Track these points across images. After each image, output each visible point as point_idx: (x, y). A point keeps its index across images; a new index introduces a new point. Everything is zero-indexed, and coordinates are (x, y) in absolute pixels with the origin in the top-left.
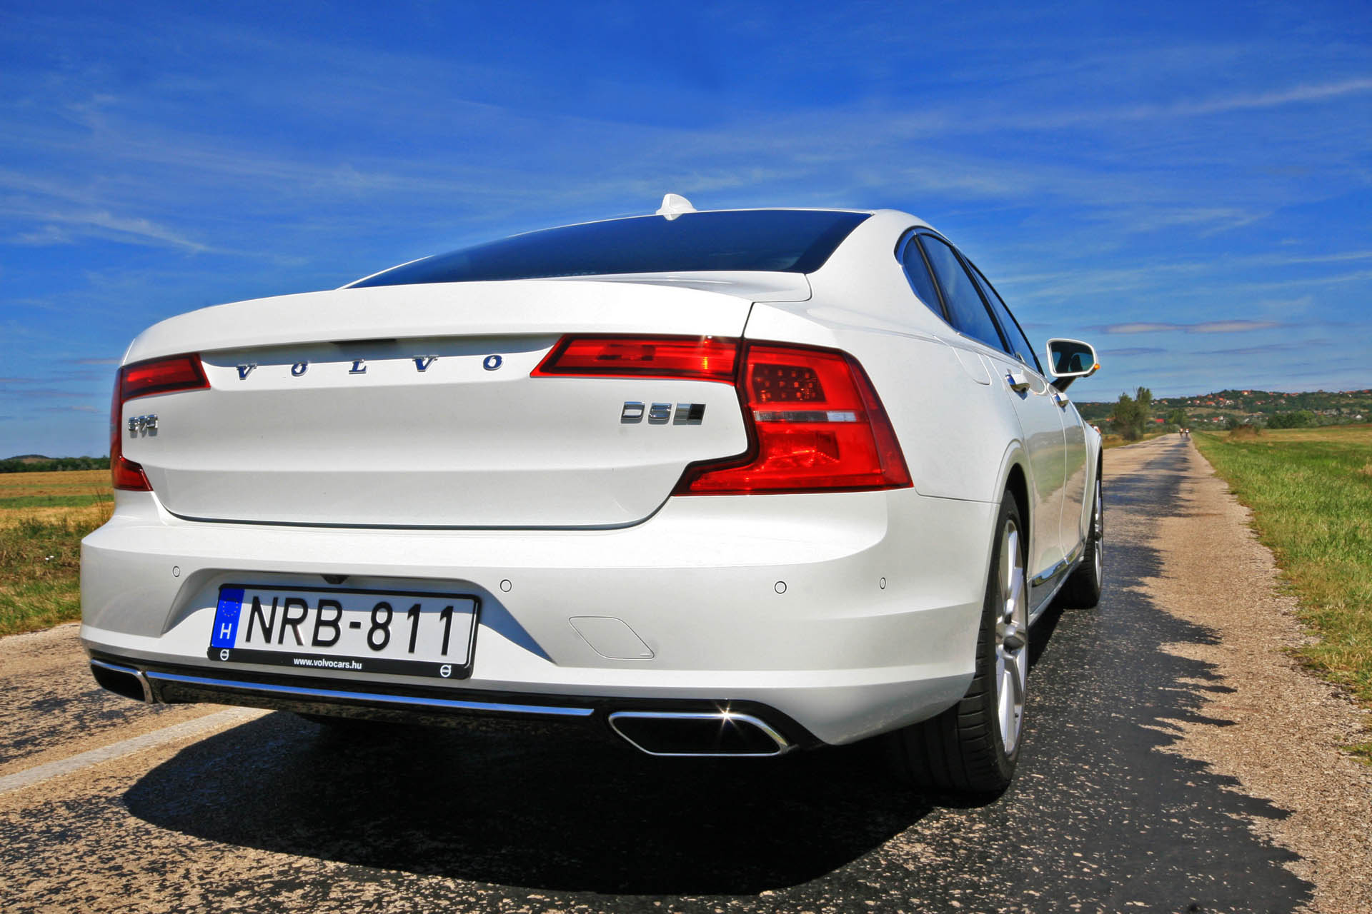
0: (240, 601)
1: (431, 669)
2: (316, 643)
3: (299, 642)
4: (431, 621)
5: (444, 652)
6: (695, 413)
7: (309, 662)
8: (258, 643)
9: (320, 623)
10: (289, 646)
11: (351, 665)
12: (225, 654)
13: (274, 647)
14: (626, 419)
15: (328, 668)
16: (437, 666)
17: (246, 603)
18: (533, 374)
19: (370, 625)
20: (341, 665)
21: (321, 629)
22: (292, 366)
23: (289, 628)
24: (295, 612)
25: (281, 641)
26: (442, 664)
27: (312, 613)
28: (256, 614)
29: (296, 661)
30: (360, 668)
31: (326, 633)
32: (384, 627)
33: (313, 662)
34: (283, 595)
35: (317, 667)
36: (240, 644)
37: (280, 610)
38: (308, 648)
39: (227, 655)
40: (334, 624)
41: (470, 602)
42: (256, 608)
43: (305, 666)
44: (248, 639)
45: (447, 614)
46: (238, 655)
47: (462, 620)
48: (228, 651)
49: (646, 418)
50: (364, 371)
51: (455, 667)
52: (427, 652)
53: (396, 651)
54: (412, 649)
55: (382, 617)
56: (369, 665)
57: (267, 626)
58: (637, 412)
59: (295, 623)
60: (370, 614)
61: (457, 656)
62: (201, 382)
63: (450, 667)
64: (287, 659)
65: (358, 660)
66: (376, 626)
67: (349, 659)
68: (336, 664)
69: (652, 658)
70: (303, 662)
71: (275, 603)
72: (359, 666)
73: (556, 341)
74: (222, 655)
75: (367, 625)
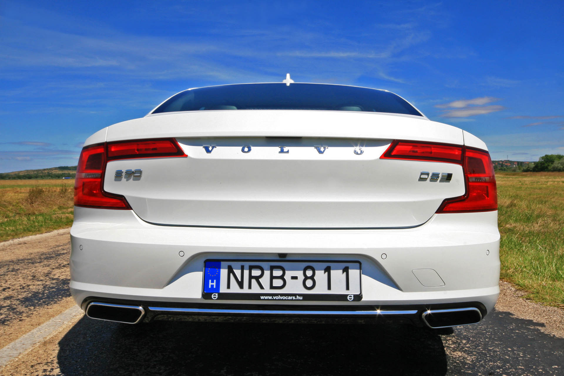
0: (219, 268)
1: (343, 297)
2: (272, 287)
3: (262, 287)
4: (337, 275)
5: (348, 288)
6: (448, 177)
7: (270, 298)
8: (235, 289)
9: (272, 278)
10: (255, 289)
11: (296, 297)
12: (215, 296)
13: (246, 290)
14: (421, 179)
15: (282, 300)
16: (346, 296)
17: (223, 268)
18: (381, 158)
19: (303, 278)
20: (290, 298)
21: (274, 280)
22: (242, 147)
23: (254, 281)
24: (256, 273)
25: (250, 287)
26: (348, 295)
27: (267, 273)
28: (231, 275)
29: (262, 298)
30: (302, 299)
31: (278, 283)
32: (312, 278)
33: (273, 297)
34: (247, 264)
35: (276, 300)
36: (223, 289)
37: (246, 272)
38: (267, 290)
39: (217, 296)
40: (282, 277)
41: (358, 264)
42: (230, 270)
43: (268, 300)
44: (229, 287)
45: (346, 270)
46: (223, 296)
47: (354, 273)
48: (217, 294)
49: (429, 179)
50: (288, 152)
51: (355, 296)
52: (338, 289)
53: (321, 289)
54: (329, 288)
55: (309, 273)
56: (306, 297)
57: (240, 280)
58: (426, 176)
59: (257, 278)
60: (302, 272)
61: (354, 291)
62: (180, 153)
63: (352, 296)
64: (257, 296)
65: (300, 295)
66: (306, 278)
67: (295, 295)
68: (287, 298)
69: (444, 286)
70: (266, 298)
71: (242, 268)
72: (301, 298)
73: (391, 142)
74: (213, 296)
75: (301, 277)
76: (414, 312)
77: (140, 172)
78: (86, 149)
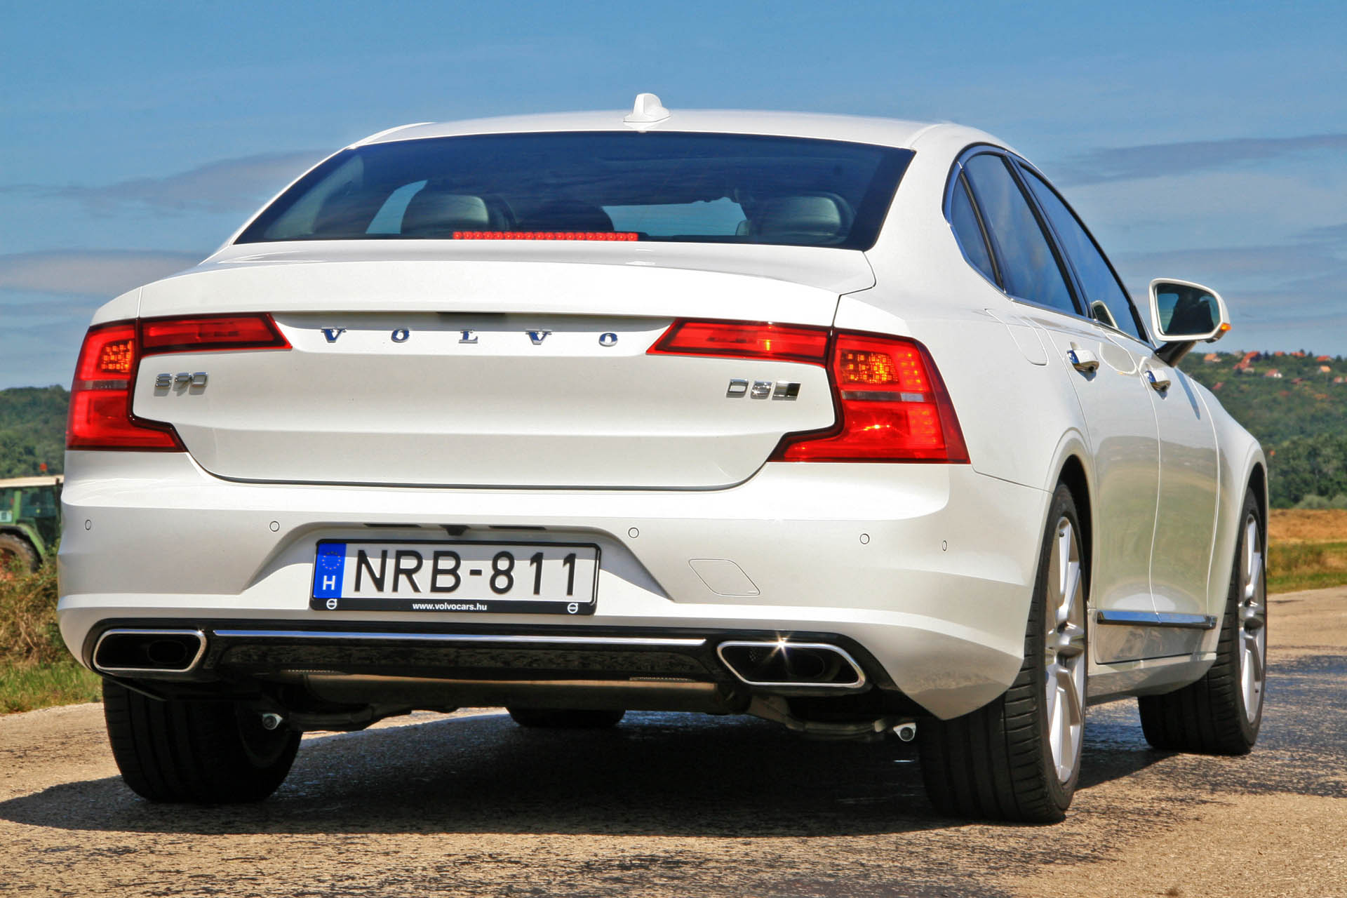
0: (343, 555)
1: (560, 608)
2: (434, 589)
3: (416, 589)
4: (554, 568)
5: (570, 592)
6: (792, 391)
7: (430, 607)
8: (368, 591)
9: (436, 572)
10: (405, 592)
11: (475, 606)
12: (332, 603)
13: (388, 594)
14: (731, 394)
15: (451, 611)
16: (566, 604)
17: (349, 556)
18: (649, 352)
19: (492, 572)
20: (465, 607)
21: (439, 577)
22: (391, 332)
23: (402, 578)
24: (409, 563)
25: (395, 589)
26: (569, 603)
27: (428, 565)
28: (363, 566)
29: (415, 606)
30: (486, 609)
31: (445, 581)
32: (507, 573)
33: (434, 606)
34: (392, 549)
35: (439, 611)
36: (348, 592)
37: (391, 563)
38: (426, 593)
39: (336, 604)
40: (453, 572)
41: (592, 551)
42: (362, 558)
43: (426, 610)
44: (357, 588)
45: (570, 560)
46: (346, 604)
47: (584, 565)
48: (335, 600)
49: (749, 394)
50: (475, 341)
51: (582, 605)
52: (553, 591)
53: (522, 592)
54: (537, 591)
55: (503, 564)
56: (494, 607)
57: (378, 577)
58: (742, 389)
59: (409, 573)
60: (490, 563)
61: (582, 594)
62: (280, 342)
63: (577, 605)
64: (405, 605)
65: (482, 602)
66: (498, 572)
67: (474, 602)
68: (459, 607)
70: (423, 606)
71: (384, 555)
72: (485, 608)
73: (670, 322)
74: (328, 604)
75: (488, 571)
76: (699, 642)
77: (204, 377)
78: (95, 330)
